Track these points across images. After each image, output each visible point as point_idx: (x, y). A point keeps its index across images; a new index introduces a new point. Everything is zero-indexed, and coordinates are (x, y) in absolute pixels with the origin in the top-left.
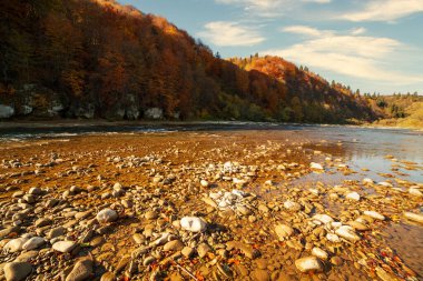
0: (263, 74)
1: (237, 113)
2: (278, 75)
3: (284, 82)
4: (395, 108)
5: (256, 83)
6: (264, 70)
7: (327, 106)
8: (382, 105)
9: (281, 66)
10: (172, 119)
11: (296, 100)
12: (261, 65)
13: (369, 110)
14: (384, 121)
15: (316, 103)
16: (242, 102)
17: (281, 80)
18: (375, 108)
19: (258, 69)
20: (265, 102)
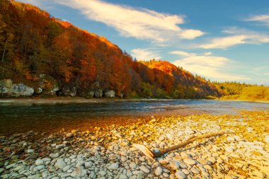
0: (160, 71)
1: (151, 94)
2: (168, 71)
3: (172, 75)
4: (229, 90)
5: (157, 76)
6: (161, 68)
7: (196, 89)
8: (222, 88)
9: (169, 66)
10: (120, 97)
11: (180, 85)
12: (159, 66)
13: (216, 91)
14: (226, 97)
15: (190, 87)
16: (152, 87)
17: (170, 74)
18: (220, 90)
19: (157, 68)
20: (164, 87)
